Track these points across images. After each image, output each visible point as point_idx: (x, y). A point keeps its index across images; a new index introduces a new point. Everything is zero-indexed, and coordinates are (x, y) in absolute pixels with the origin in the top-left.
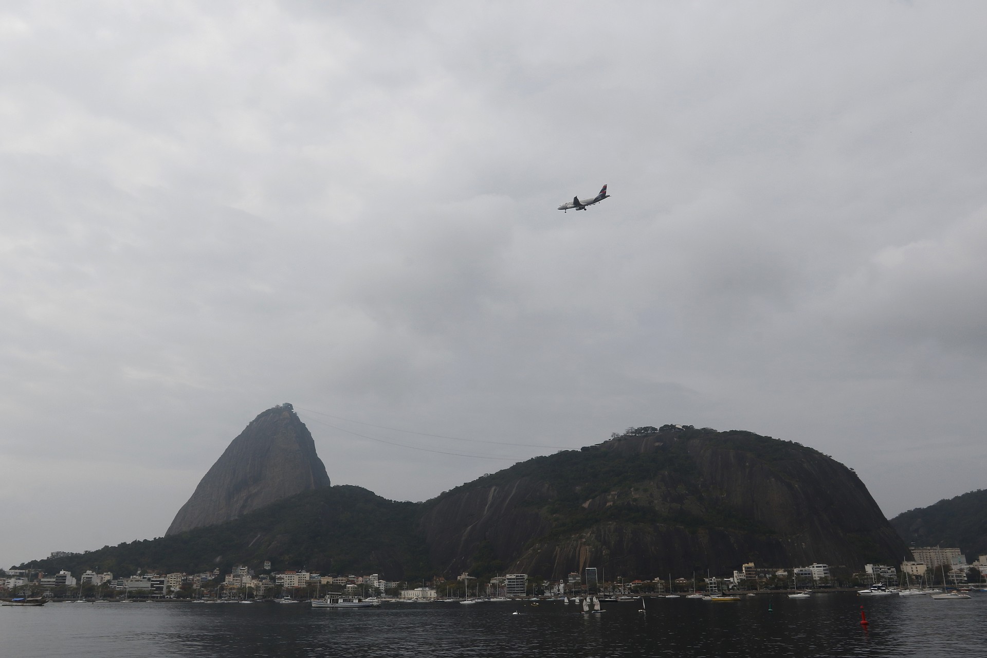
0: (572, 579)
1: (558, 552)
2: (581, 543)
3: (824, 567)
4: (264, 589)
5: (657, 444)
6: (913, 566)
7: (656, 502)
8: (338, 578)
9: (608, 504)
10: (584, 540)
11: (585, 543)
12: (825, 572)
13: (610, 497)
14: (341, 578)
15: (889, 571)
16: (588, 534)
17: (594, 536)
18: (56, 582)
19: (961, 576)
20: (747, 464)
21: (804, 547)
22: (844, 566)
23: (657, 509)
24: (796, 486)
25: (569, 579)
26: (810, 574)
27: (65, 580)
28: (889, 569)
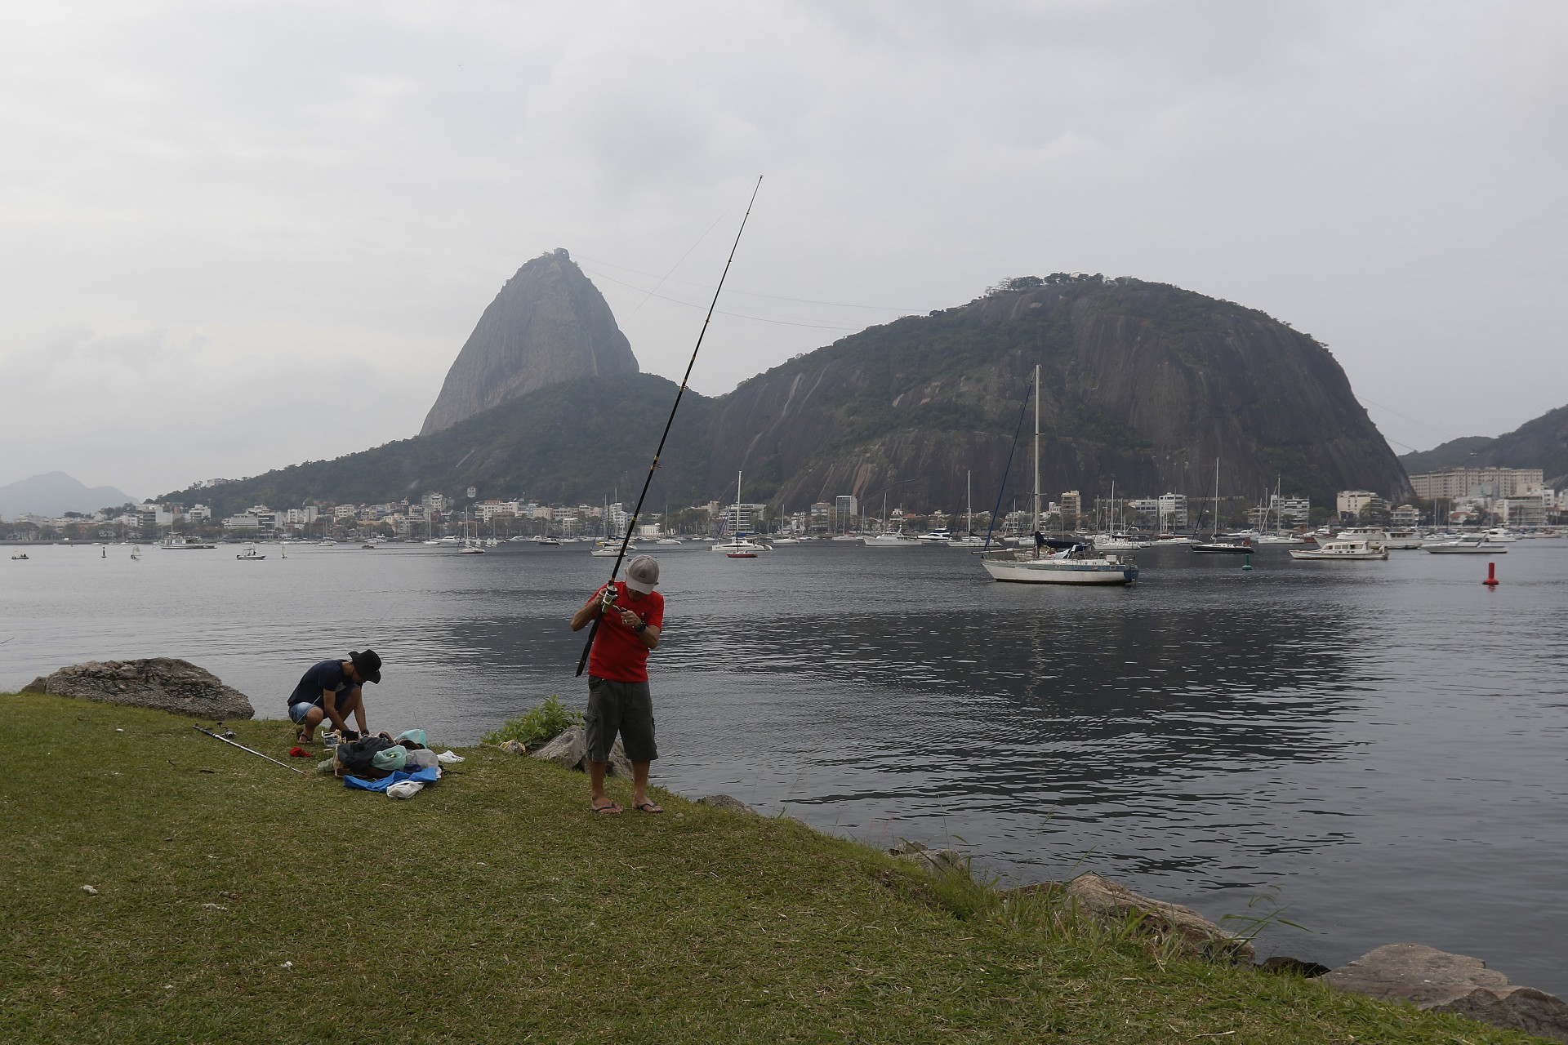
0: (815, 511)
1: (831, 473)
2: (863, 460)
3: (1177, 498)
4: (409, 525)
5: (1033, 305)
6: (1352, 499)
7: (988, 397)
8: (560, 510)
9: (924, 401)
10: (868, 455)
11: (868, 460)
12: (1177, 506)
13: (929, 389)
14: (563, 509)
15: (1299, 506)
16: (876, 446)
17: (883, 448)
18: (144, 520)
19: (1410, 515)
20: (1139, 338)
21: (1186, 467)
22: (1243, 497)
23: (986, 409)
24: (1201, 373)
25: (812, 511)
26: (1156, 509)
27: (154, 516)
28: (1299, 503)
